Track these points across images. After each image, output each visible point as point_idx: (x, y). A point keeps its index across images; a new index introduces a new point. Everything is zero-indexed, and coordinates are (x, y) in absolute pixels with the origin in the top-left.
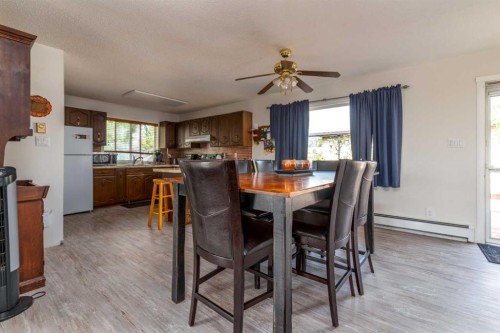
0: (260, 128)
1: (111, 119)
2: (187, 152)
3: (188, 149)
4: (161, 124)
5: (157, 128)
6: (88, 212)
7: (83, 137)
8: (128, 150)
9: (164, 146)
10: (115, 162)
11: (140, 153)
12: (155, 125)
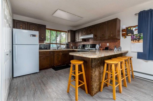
0: (127, 28)
1: (48, 29)
2: (80, 43)
3: (81, 42)
4: (68, 31)
5: (67, 33)
6: (37, 73)
7: (34, 36)
8: (55, 42)
9: (69, 41)
10: (49, 48)
11: (60, 44)
12: (66, 32)
